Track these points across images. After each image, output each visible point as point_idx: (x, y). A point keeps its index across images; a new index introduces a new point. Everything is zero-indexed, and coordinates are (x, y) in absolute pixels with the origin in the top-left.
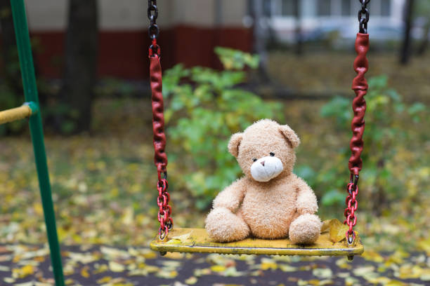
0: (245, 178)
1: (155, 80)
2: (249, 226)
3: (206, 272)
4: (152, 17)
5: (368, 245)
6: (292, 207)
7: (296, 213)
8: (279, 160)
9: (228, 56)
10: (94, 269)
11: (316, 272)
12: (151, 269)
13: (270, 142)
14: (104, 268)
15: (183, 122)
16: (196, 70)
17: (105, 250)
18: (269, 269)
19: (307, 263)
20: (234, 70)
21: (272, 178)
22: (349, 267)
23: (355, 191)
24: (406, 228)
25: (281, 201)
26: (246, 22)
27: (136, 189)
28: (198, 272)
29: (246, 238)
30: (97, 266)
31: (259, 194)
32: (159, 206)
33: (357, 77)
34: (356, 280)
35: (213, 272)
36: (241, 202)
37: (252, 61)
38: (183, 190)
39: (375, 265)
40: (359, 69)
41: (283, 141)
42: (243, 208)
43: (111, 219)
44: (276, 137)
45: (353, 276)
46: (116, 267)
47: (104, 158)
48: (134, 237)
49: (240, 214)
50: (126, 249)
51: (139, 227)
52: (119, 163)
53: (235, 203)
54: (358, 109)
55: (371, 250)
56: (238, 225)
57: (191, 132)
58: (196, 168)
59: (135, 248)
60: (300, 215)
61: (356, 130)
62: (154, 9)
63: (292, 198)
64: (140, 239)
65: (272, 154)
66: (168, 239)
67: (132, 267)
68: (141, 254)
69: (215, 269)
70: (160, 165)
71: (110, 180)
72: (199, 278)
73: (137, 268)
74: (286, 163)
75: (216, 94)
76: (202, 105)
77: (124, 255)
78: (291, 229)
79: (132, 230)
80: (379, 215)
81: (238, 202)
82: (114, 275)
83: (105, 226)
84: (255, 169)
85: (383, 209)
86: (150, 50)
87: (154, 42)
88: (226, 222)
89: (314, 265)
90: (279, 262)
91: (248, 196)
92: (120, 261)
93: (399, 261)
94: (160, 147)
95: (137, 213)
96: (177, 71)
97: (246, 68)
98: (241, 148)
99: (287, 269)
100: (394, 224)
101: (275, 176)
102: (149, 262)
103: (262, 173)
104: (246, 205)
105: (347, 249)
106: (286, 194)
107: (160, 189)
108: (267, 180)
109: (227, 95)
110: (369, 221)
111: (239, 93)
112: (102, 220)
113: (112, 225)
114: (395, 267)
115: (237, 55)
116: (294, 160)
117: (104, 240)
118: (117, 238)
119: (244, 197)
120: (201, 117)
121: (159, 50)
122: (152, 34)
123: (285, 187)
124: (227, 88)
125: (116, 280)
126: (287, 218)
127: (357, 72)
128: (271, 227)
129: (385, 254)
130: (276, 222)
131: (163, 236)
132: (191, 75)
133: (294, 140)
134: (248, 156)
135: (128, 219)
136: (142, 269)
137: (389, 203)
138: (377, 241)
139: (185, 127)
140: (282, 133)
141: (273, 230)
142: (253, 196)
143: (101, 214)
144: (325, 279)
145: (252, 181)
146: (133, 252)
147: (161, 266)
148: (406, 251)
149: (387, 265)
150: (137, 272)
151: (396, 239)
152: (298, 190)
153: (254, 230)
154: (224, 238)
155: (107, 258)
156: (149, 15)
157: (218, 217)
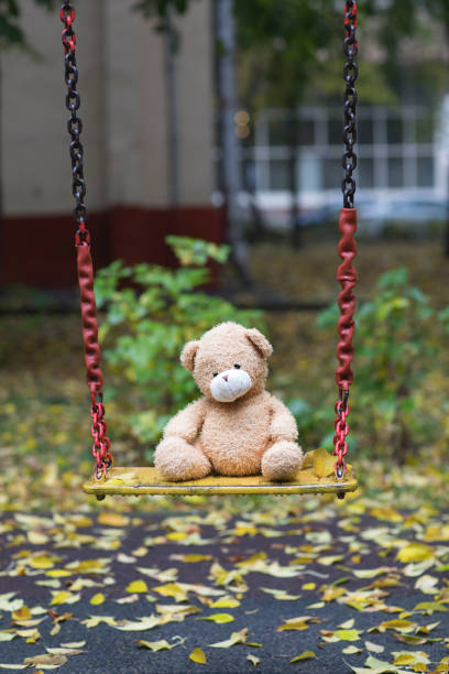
0: (204, 399)
1: (84, 275)
2: (210, 460)
3: (160, 540)
4: (78, 194)
5: (383, 501)
6: (265, 434)
7: (270, 441)
8: (247, 374)
9: (185, 248)
10: (7, 541)
11: (309, 537)
12: (85, 539)
13: (233, 351)
14: (20, 539)
15: (124, 341)
16: (141, 268)
17: (20, 518)
18: (247, 535)
19: (300, 526)
20: (193, 266)
21: (238, 396)
22: (356, 530)
23: (345, 410)
24: (437, 479)
25: (249, 426)
26: (216, 199)
27: (61, 438)
28: (149, 542)
29: (207, 476)
30: (10, 538)
31: (222, 418)
32: (94, 438)
33: (343, 264)
34: (364, 545)
35: (168, 541)
36: (199, 430)
37: (220, 254)
38: (127, 437)
39: (391, 525)
40: (344, 254)
41: (250, 350)
42: (201, 437)
43: (27, 479)
44: (242, 345)
45: (359, 539)
46: (36, 538)
47: (13, 398)
48: (61, 501)
49: (198, 446)
50: (50, 516)
51: (67, 488)
52: (36, 405)
53: (190, 431)
54: (346, 306)
55: (387, 507)
56: (196, 458)
57: (137, 355)
58: (145, 408)
59: (62, 514)
60: (274, 443)
61: (344, 332)
62: (81, 184)
63: (264, 423)
64: (69, 503)
65: (237, 367)
66: (106, 479)
67: (59, 537)
68: (70, 522)
69: (172, 537)
70: (93, 385)
71: (24, 427)
72: (150, 548)
73: (66, 537)
74: (256, 378)
75: (169, 301)
76: (150, 316)
77: (47, 523)
78: (264, 462)
79: (56, 493)
80: (402, 463)
81: (195, 429)
82: (33, 548)
83: (20, 489)
84: (216, 386)
85: (409, 455)
86: (77, 236)
87: (82, 227)
88: (181, 455)
89: (307, 528)
90: (259, 526)
91: (208, 421)
92: (43, 530)
93: (424, 520)
94: (92, 362)
95: (62, 471)
96: (115, 270)
97: (211, 263)
98: (197, 359)
99: (269, 534)
100: (422, 474)
101: (242, 394)
102: (81, 531)
103: (225, 391)
104: (205, 433)
105: (336, 484)
106: (256, 417)
107: (95, 415)
108: (233, 400)
109: (184, 301)
110: (386, 472)
111: (202, 299)
112: (14, 482)
113: (28, 487)
114: (418, 528)
115: (199, 245)
116: (266, 374)
117: (18, 505)
118: (36, 504)
119: (203, 423)
120: (149, 333)
121: (88, 237)
122: (79, 217)
123: (255, 409)
124: (184, 292)
125: (37, 554)
126: (258, 448)
127: (343, 258)
128: (237, 460)
129: (406, 512)
130: (244, 453)
131: (100, 474)
132: (134, 275)
133: (264, 348)
134: (206, 370)
135: (50, 479)
136: (73, 539)
137: (416, 448)
138: (397, 496)
139: (127, 348)
140: (249, 338)
141: (241, 464)
142: (214, 421)
143: (12, 472)
144: (322, 544)
145: (213, 403)
146: (59, 519)
147: (99, 536)
148: (436, 507)
149: (407, 526)
150: (66, 543)
151: (424, 494)
152: (271, 412)
153: (217, 465)
154: (179, 475)
155: (24, 528)
156: (75, 192)
157: (171, 448)
